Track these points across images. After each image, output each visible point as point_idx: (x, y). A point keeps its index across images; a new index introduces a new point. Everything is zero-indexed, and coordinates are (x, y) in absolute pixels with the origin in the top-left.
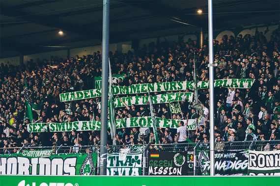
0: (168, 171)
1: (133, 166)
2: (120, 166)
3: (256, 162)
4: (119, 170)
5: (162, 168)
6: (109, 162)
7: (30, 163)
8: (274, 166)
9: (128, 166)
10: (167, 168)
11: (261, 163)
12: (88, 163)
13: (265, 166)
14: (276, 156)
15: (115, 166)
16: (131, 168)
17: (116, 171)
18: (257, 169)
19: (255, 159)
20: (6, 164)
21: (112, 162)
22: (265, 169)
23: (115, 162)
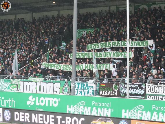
0: (110, 93)
1: (90, 89)
2: (83, 89)
3: (150, 89)
4: (82, 91)
5: (107, 92)
6: (77, 86)
7: (36, 85)
8: (159, 92)
9: (86, 89)
10: (109, 92)
11: (153, 90)
12: (66, 86)
13: (155, 92)
14: (160, 88)
15: (80, 88)
16: (88, 90)
17: (81, 91)
18: (151, 93)
19: (150, 88)
20: (23, 85)
21: (78, 86)
22: (154, 93)
23: (80, 86)
